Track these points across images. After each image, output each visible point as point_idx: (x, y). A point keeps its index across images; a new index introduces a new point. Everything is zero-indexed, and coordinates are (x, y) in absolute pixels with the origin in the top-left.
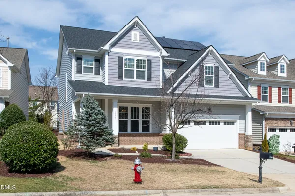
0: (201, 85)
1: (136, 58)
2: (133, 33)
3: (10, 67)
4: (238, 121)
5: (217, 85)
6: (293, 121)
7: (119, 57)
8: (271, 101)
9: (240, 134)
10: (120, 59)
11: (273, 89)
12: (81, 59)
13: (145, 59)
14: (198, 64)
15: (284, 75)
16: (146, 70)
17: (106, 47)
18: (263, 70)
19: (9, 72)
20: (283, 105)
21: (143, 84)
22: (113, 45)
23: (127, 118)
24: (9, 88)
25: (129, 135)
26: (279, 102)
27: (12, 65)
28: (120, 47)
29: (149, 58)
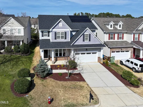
0: (84, 41)
1: (61, 32)
2: (60, 23)
3: (24, 29)
4: (98, 52)
5: (90, 40)
6: (122, 49)
7: (55, 32)
8: (114, 39)
9: (98, 57)
10: (56, 33)
11: (115, 35)
12: (43, 32)
13: (64, 32)
14: (83, 34)
15: (121, 28)
16: (64, 36)
17: (51, 30)
18: (112, 27)
19: (23, 30)
20: (119, 40)
21: (63, 40)
22: (53, 29)
23: (58, 52)
24: (23, 35)
25: (59, 57)
26: (118, 39)
27: (24, 28)
28: (55, 29)
29: (65, 32)
